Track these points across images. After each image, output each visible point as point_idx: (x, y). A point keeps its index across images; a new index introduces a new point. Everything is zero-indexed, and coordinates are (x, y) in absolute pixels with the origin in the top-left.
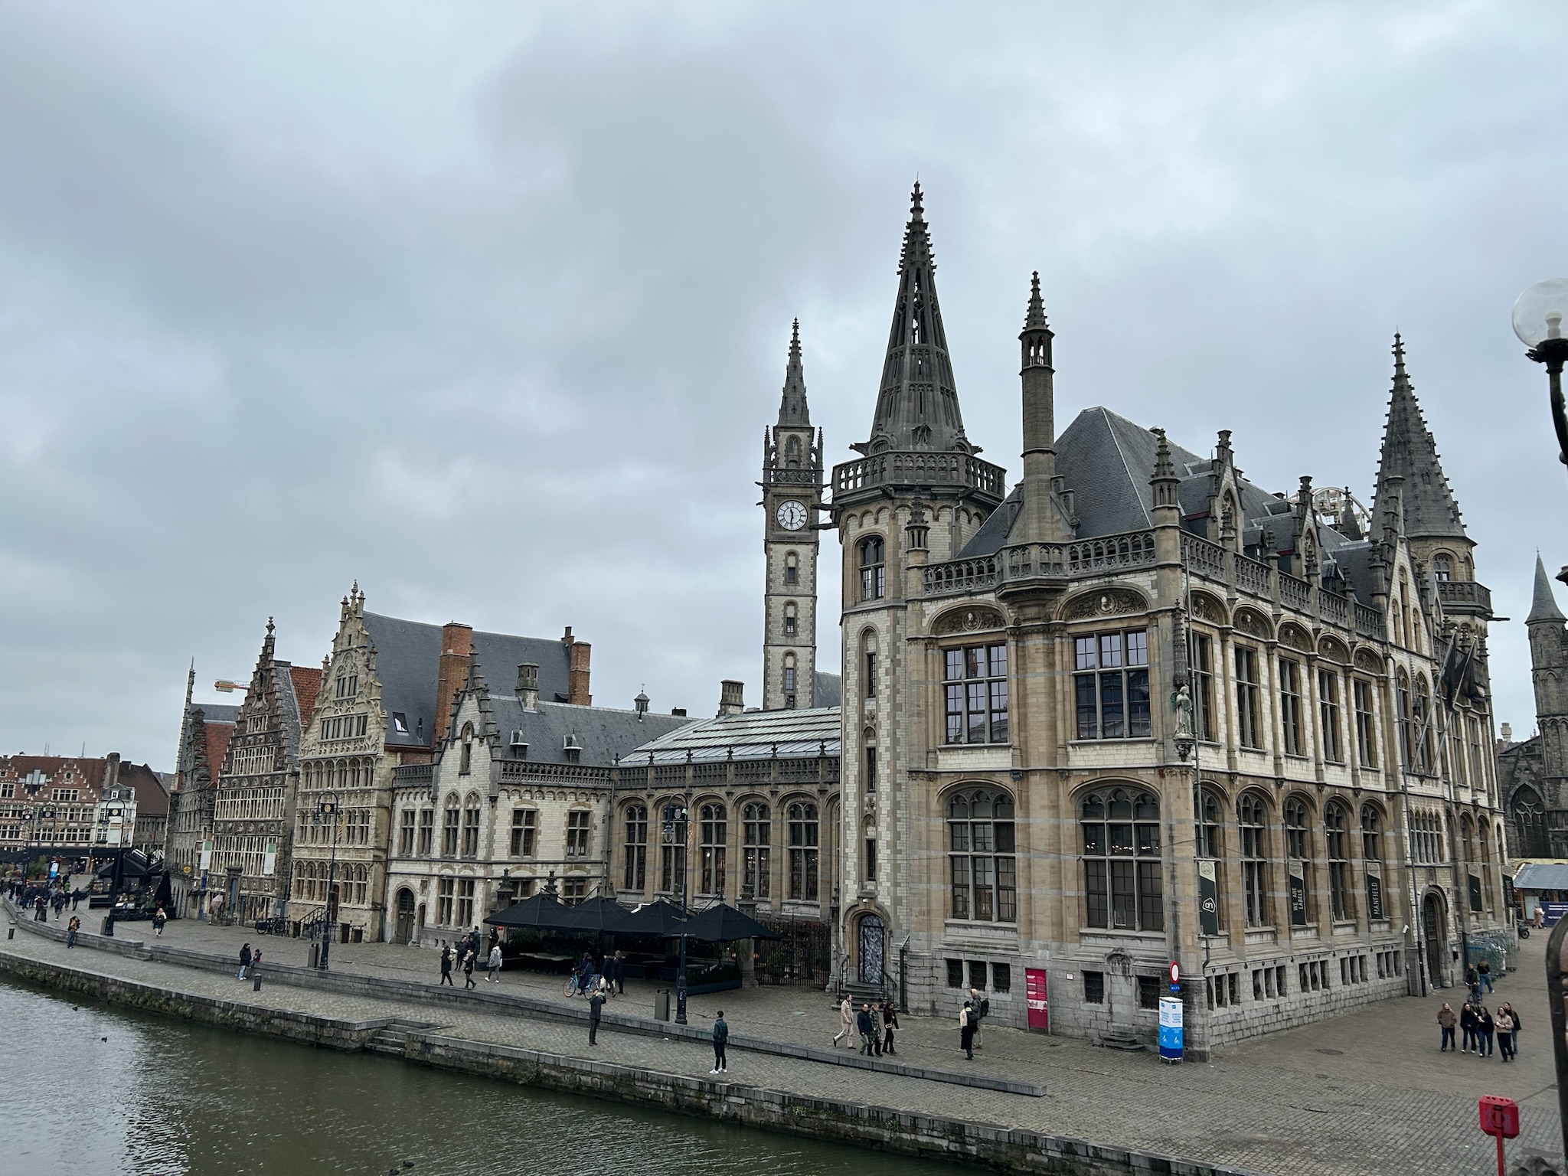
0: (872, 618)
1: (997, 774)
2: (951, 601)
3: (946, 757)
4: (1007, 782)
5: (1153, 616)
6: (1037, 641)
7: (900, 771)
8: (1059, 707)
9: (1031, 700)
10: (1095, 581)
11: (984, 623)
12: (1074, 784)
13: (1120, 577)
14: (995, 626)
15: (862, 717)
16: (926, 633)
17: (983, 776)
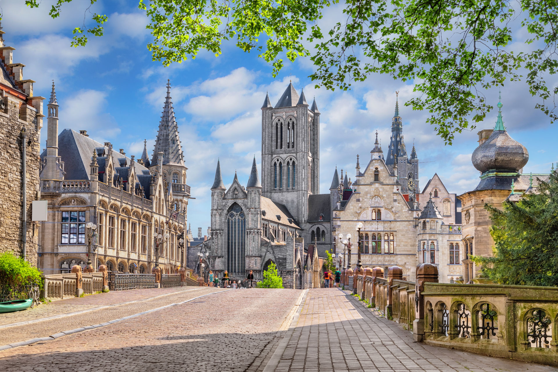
5: (88, 208)
6: (50, 212)
8: (56, 233)
9: (46, 231)
10: (71, 195)
12: (59, 257)
13: (79, 194)
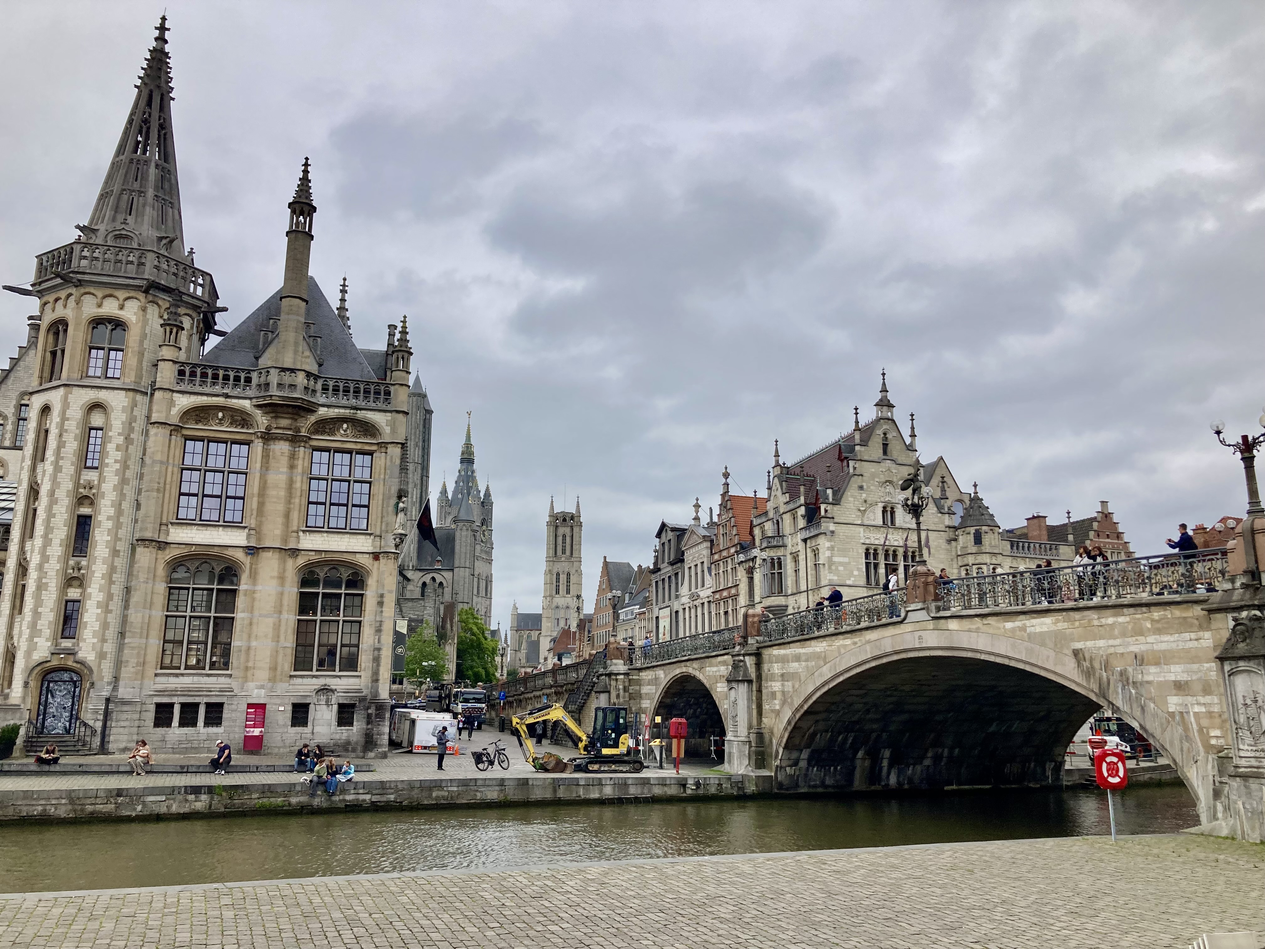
0: (103, 396)
1: (230, 549)
2: (205, 398)
3: (177, 531)
4: (240, 555)
5: (383, 445)
6: (283, 447)
7: (120, 539)
8: (297, 501)
9: (271, 492)
10: (342, 411)
11: (231, 423)
12: (301, 561)
13: (363, 412)
14: (243, 427)
15: (77, 485)
16: (175, 420)
17: (216, 549)
